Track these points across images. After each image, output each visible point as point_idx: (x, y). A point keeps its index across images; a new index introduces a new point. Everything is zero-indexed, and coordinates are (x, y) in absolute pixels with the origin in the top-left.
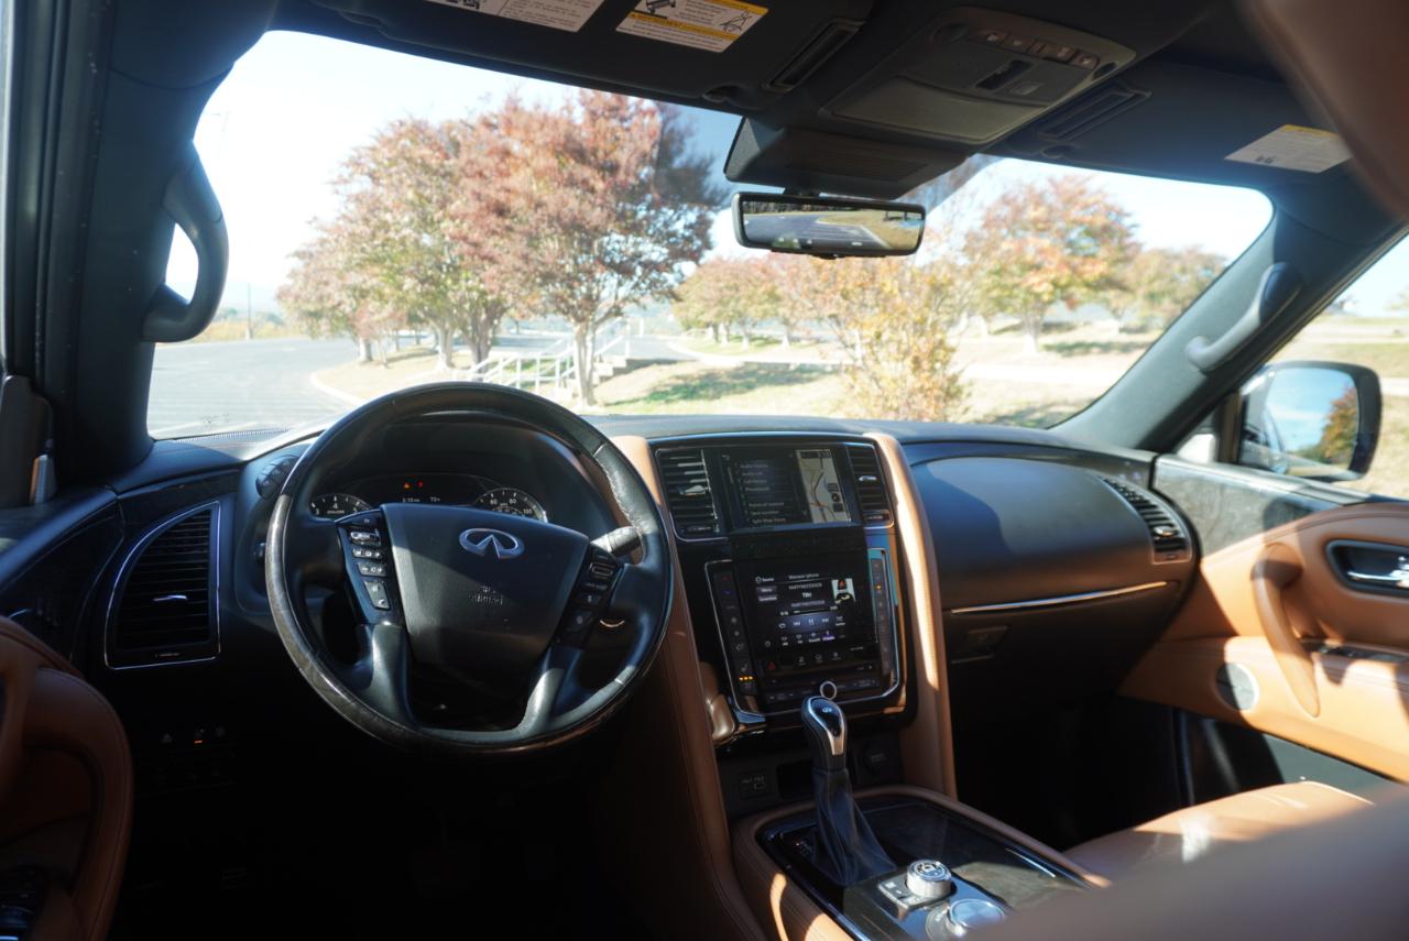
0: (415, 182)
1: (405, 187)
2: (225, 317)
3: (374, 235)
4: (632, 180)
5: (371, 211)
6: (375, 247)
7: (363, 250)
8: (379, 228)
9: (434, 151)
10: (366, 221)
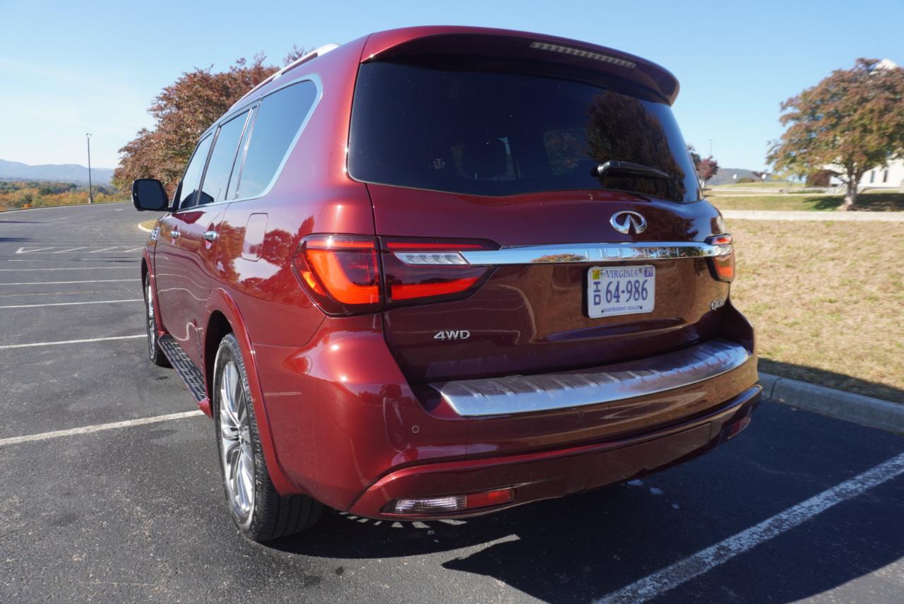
0: (203, 110)
1: (198, 113)
2: (69, 190)
3: (180, 140)
5: (179, 127)
6: (181, 147)
7: (174, 149)
8: (183, 136)
9: (214, 92)
10: (176, 132)
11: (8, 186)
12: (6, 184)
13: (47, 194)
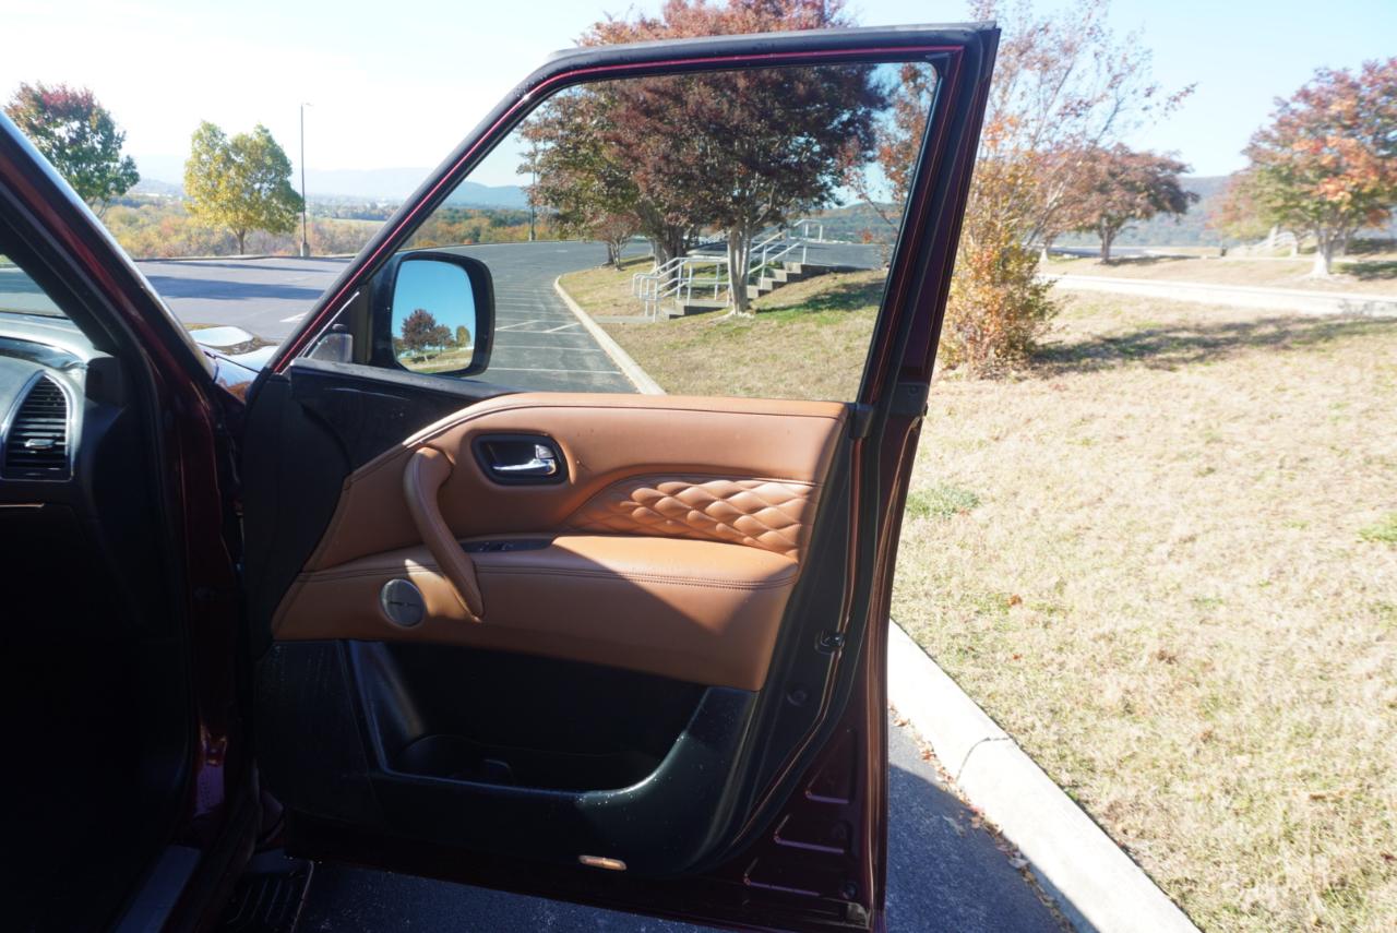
11: (460, 214)
12: (457, 211)
13: (499, 225)
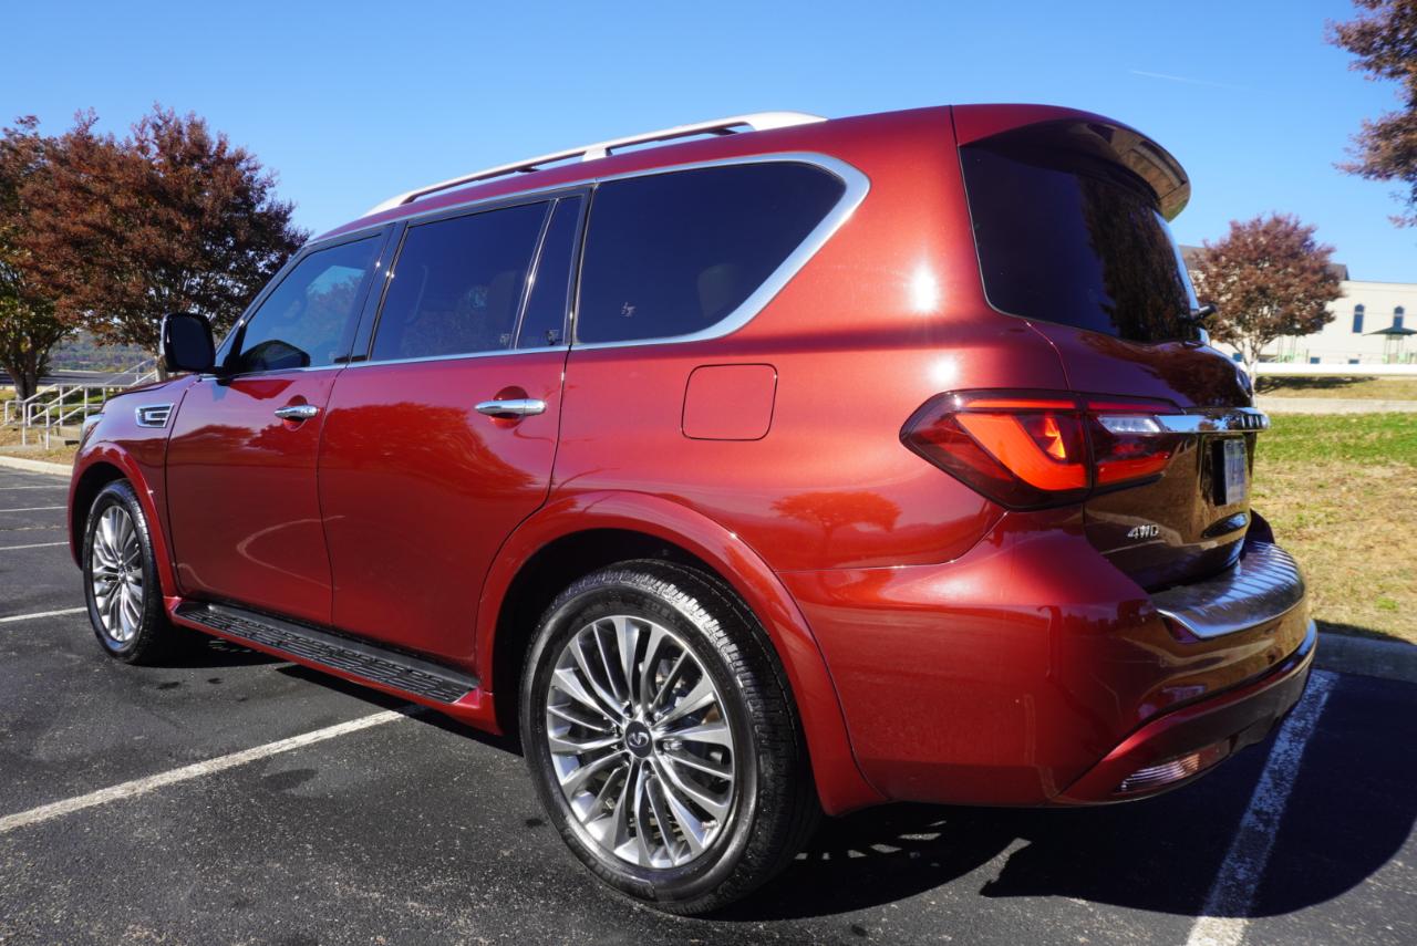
4: (216, 222)
